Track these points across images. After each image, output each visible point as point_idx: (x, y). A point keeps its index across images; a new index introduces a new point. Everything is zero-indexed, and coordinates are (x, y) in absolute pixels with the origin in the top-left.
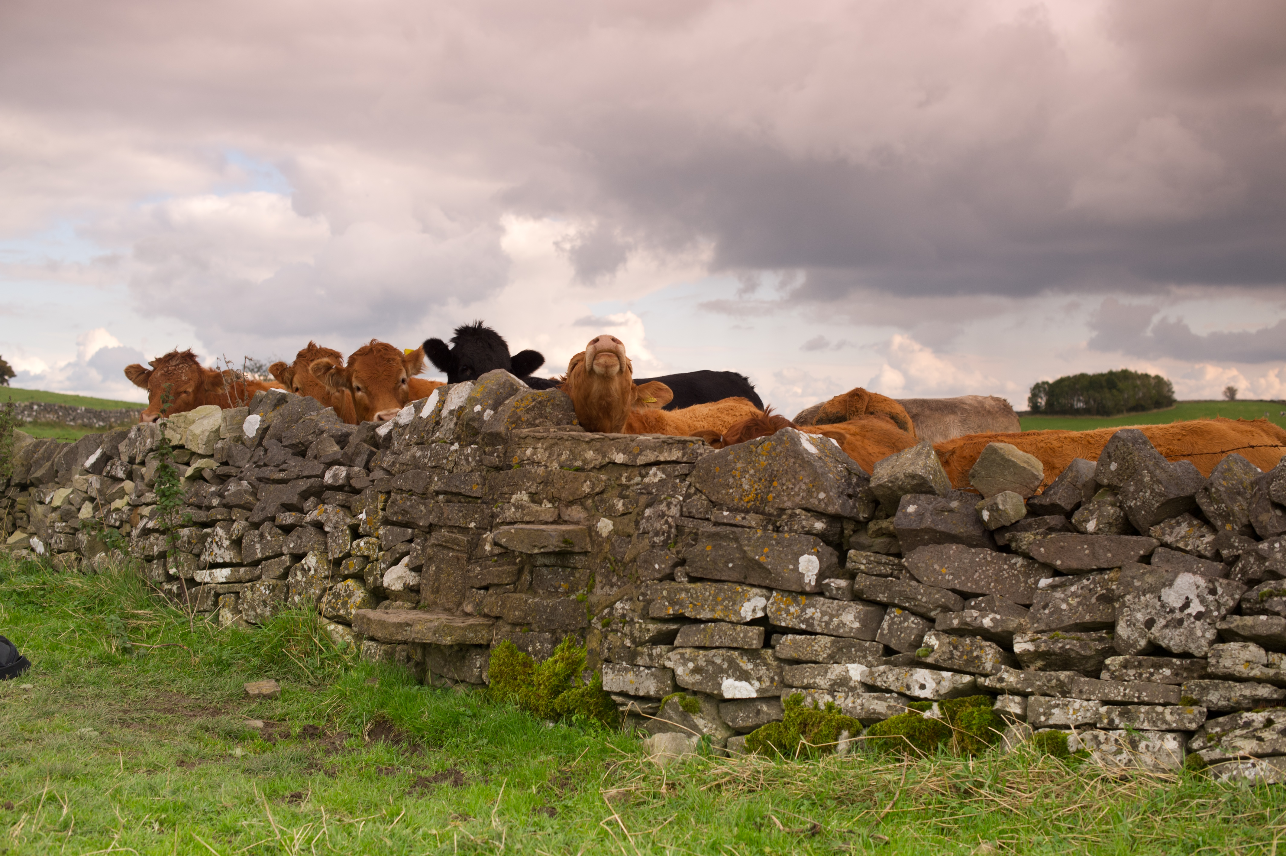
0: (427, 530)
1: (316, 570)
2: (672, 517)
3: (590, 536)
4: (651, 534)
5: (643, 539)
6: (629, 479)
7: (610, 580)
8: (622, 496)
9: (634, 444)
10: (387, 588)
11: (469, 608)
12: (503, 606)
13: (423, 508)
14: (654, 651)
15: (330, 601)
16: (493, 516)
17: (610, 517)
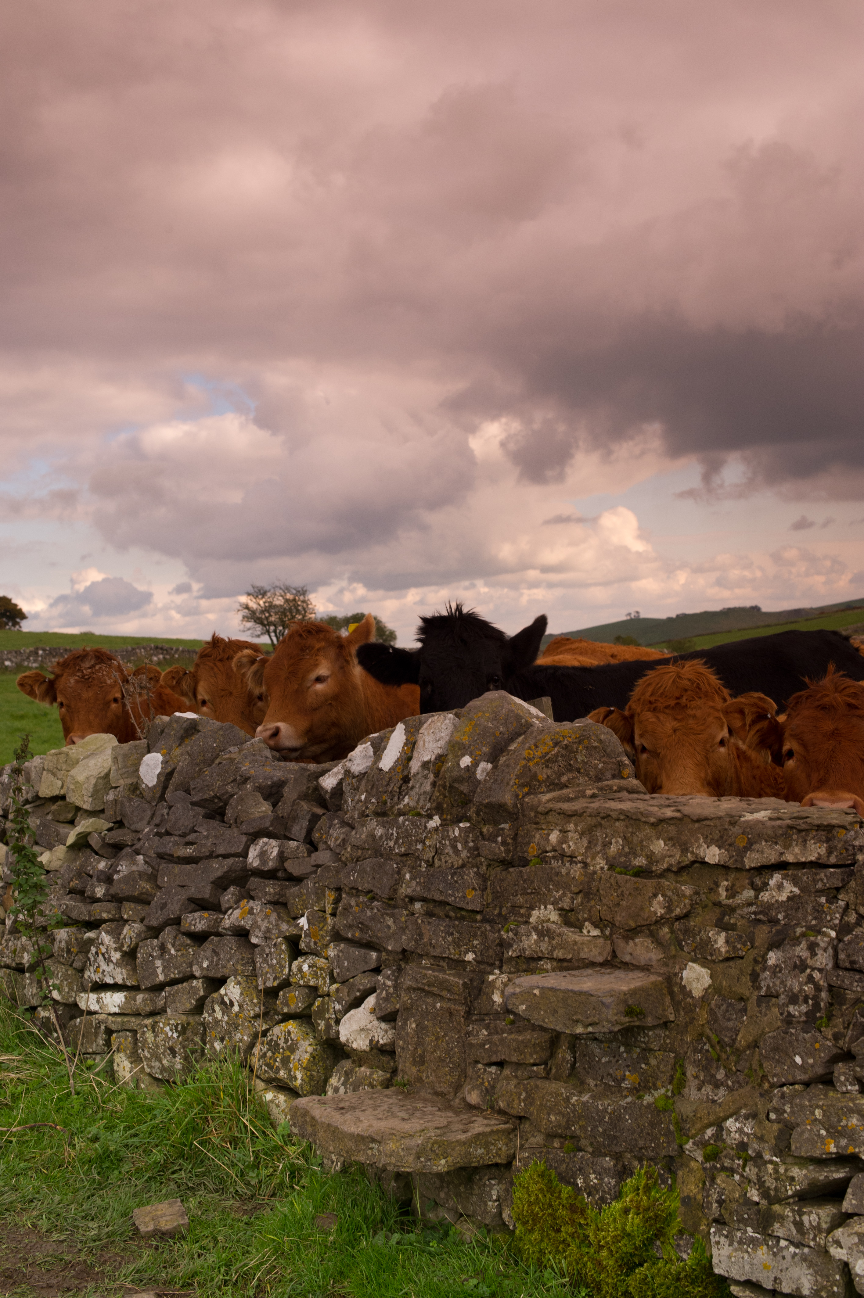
0: (401, 956)
1: (241, 1006)
2: (820, 970)
3: (671, 993)
4: (783, 999)
5: (768, 1008)
6: (732, 892)
7: (713, 1076)
8: (723, 926)
9: (736, 830)
10: (345, 1045)
11: (474, 1098)
12: (529, 1100)
13: (390, 922)
14: (805, 1218)
15: (265, 1054)
16: (503, 945)
17: (704, 963)
